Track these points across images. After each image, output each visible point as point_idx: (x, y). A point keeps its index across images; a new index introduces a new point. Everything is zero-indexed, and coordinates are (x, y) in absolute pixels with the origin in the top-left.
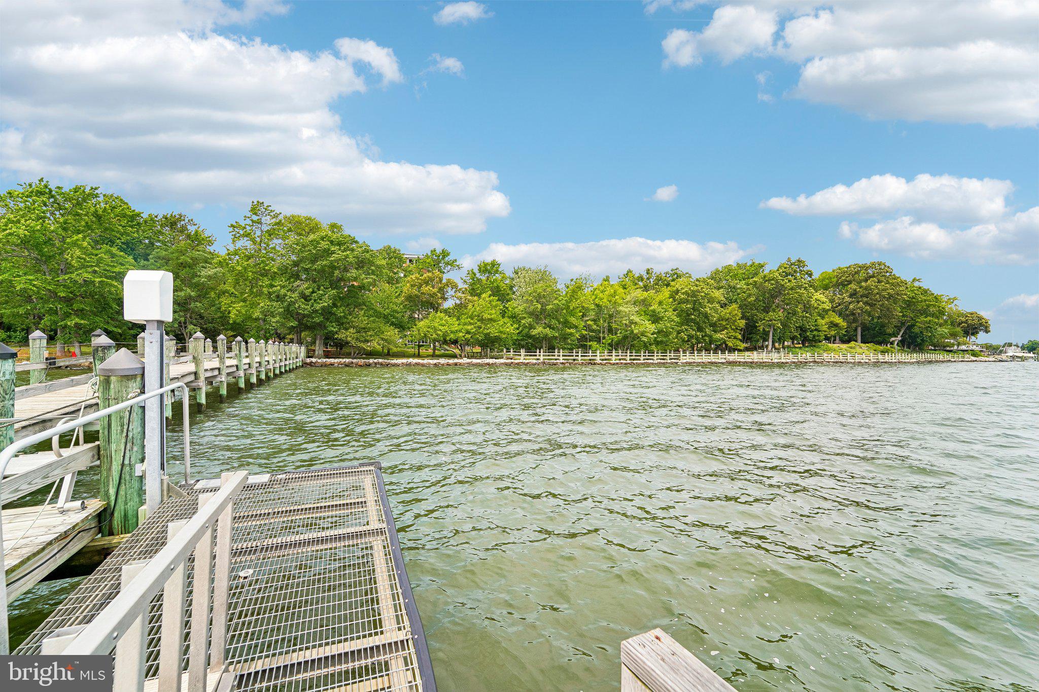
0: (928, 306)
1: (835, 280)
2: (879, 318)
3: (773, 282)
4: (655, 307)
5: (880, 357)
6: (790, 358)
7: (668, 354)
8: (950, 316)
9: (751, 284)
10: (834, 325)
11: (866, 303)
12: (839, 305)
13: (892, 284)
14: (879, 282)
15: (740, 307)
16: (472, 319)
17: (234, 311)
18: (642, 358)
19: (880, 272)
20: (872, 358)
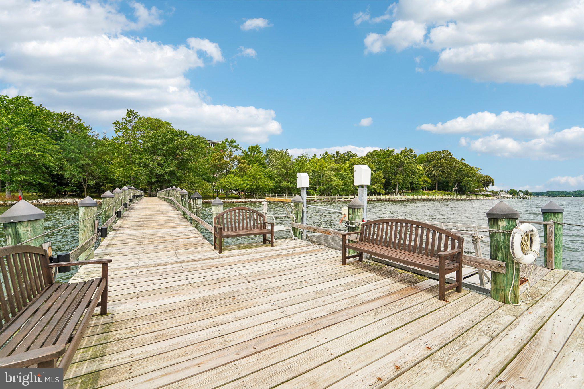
0: (468, 172)
1: (426, 159)
2: (446, 178)
3: (398, 160)
4: (342, 172)
5: (447, 197)
6: (406, 198)
7: (349, 196)
8: (477, 178)
9: (389, 161)
10: (426, 181)
11: (440, 171)
12: (428, 172)
13: (452, 162)
14: (447, 160)
15: (383, 172)
16: (249, 178)
17: (119, 173)
18: (337, 198)
19: (447, 155)
20: (443, 198)
